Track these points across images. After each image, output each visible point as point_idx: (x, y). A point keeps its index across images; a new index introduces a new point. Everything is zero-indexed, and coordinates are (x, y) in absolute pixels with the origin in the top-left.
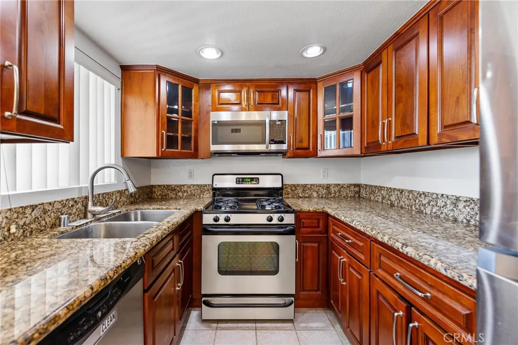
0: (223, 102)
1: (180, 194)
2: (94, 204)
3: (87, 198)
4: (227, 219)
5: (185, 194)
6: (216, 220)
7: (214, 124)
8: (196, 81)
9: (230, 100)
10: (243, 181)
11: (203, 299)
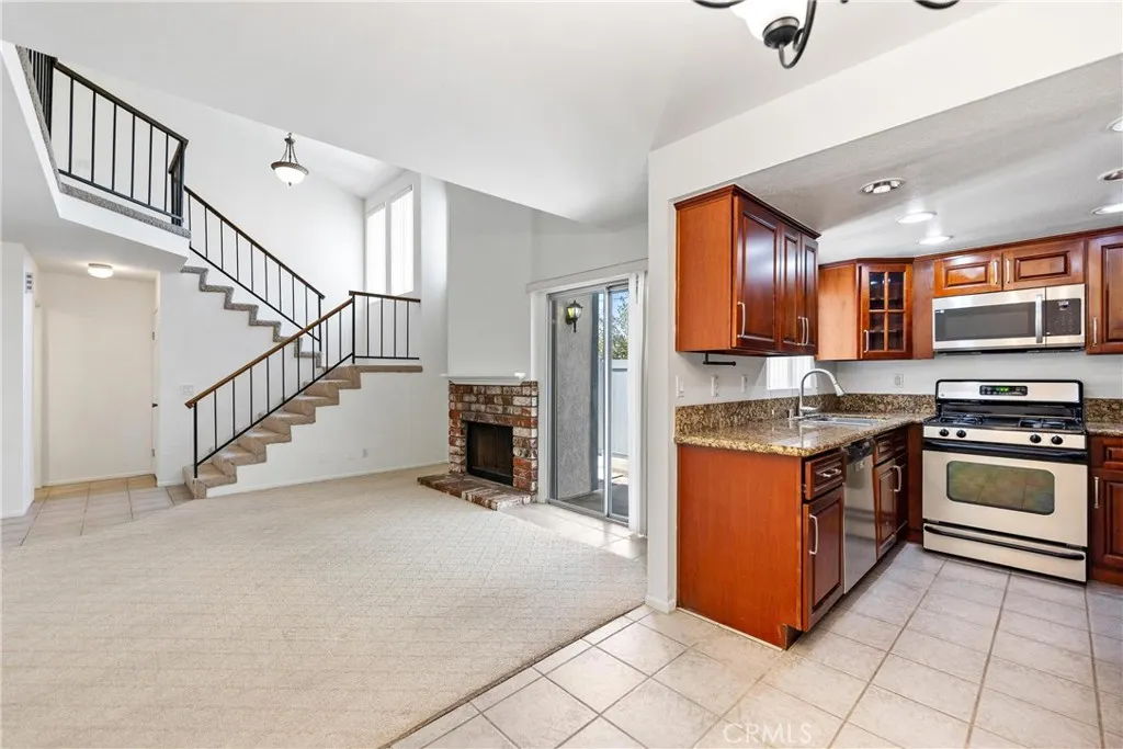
0: (954, 282)
1: (882, 406)
2: (804, 405)
3: (798, 399)
4: (961, 434)
5: (890, 407)
6: (944, 433)
7: (938, 315)
8: (910, 261)
9: (966, 278)
10: (993, 390)
11: (925, 525)
